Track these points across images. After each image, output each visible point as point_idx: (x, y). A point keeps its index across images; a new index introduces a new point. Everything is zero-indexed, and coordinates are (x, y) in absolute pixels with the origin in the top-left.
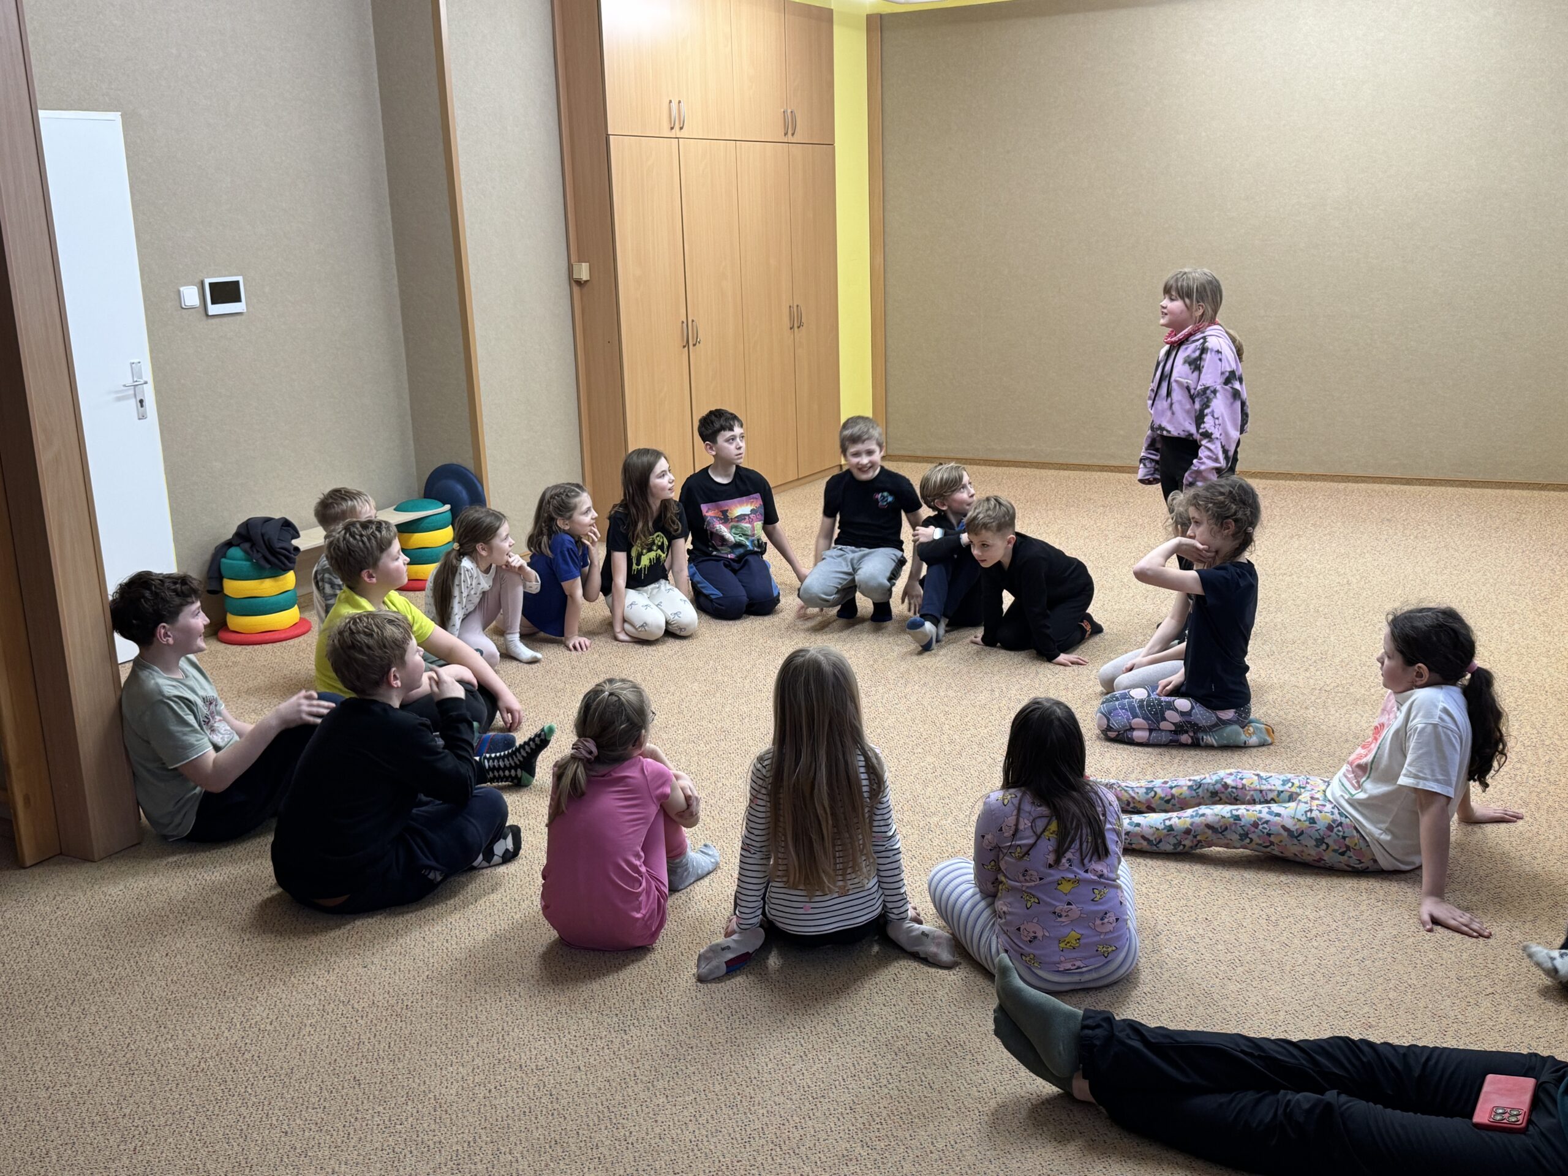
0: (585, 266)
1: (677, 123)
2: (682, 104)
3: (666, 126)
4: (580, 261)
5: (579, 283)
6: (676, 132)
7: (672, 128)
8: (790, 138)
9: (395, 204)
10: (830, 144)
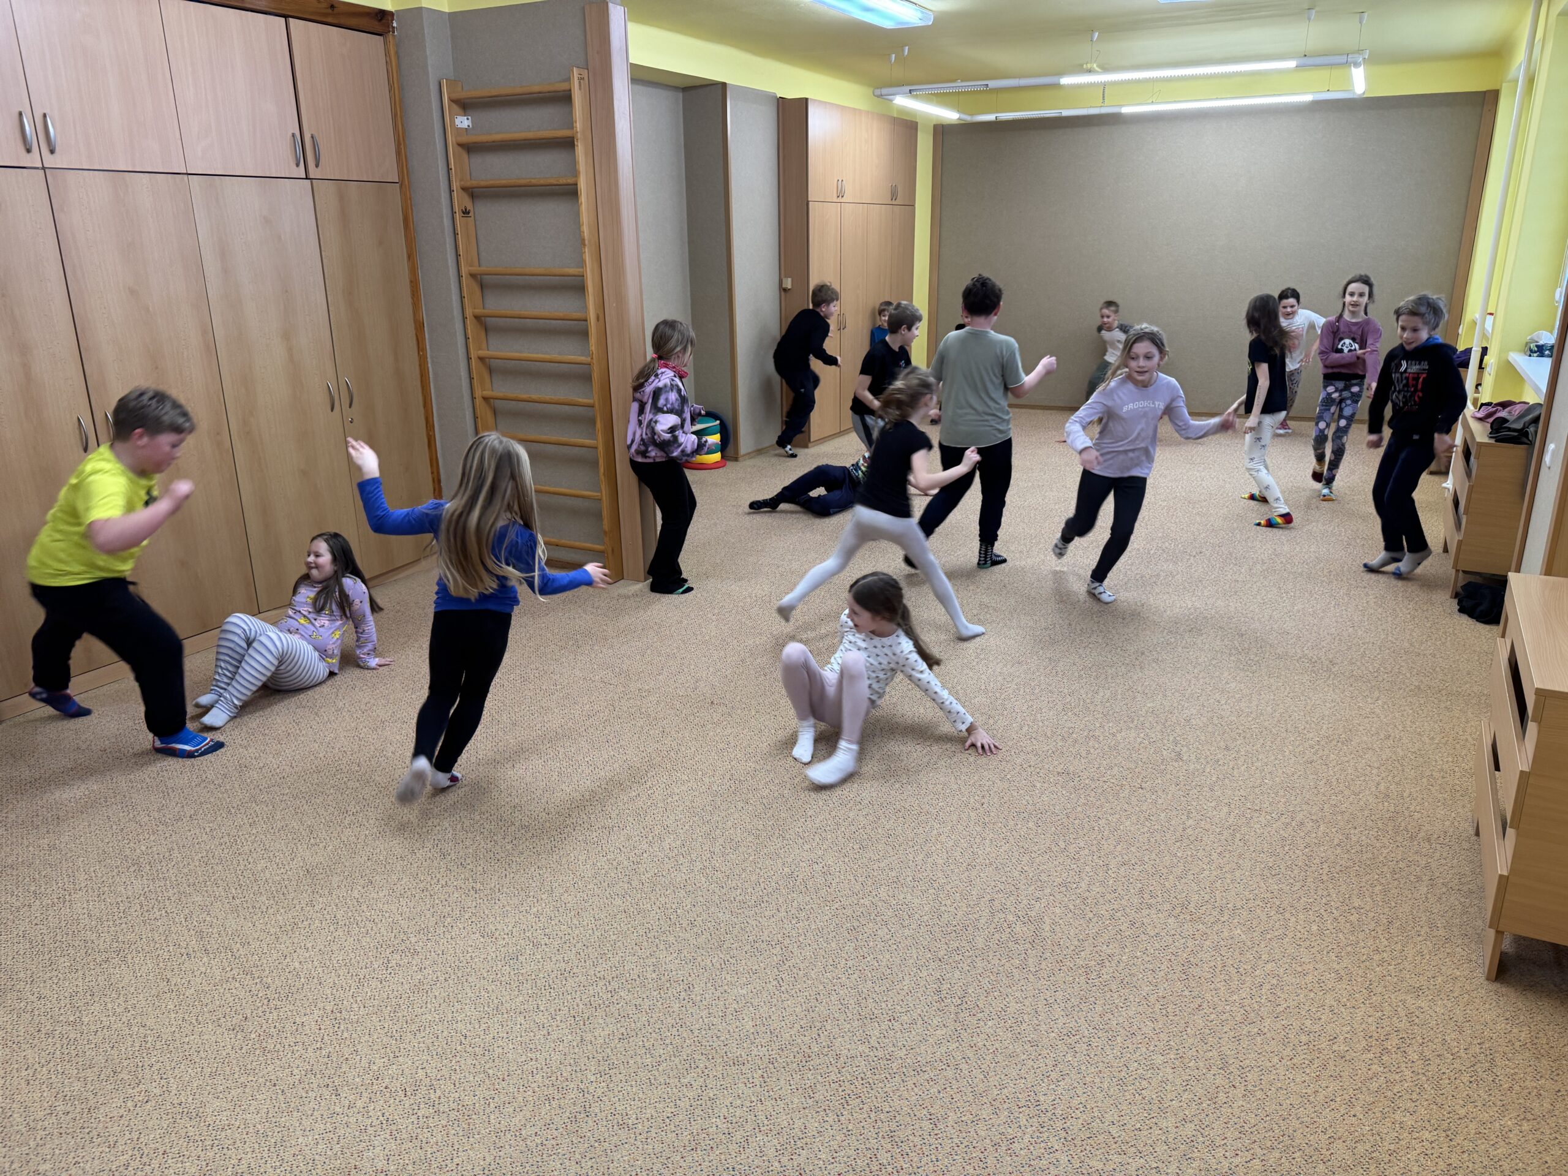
1: (840, 194)
2: (844, 182)
3: (835, 195)
4: (787, 276)
5: (785, 290)
6: (840, 199)
7: (838, 197)
8: (894, 202)
9: (691, 242)
10: (913, 206)
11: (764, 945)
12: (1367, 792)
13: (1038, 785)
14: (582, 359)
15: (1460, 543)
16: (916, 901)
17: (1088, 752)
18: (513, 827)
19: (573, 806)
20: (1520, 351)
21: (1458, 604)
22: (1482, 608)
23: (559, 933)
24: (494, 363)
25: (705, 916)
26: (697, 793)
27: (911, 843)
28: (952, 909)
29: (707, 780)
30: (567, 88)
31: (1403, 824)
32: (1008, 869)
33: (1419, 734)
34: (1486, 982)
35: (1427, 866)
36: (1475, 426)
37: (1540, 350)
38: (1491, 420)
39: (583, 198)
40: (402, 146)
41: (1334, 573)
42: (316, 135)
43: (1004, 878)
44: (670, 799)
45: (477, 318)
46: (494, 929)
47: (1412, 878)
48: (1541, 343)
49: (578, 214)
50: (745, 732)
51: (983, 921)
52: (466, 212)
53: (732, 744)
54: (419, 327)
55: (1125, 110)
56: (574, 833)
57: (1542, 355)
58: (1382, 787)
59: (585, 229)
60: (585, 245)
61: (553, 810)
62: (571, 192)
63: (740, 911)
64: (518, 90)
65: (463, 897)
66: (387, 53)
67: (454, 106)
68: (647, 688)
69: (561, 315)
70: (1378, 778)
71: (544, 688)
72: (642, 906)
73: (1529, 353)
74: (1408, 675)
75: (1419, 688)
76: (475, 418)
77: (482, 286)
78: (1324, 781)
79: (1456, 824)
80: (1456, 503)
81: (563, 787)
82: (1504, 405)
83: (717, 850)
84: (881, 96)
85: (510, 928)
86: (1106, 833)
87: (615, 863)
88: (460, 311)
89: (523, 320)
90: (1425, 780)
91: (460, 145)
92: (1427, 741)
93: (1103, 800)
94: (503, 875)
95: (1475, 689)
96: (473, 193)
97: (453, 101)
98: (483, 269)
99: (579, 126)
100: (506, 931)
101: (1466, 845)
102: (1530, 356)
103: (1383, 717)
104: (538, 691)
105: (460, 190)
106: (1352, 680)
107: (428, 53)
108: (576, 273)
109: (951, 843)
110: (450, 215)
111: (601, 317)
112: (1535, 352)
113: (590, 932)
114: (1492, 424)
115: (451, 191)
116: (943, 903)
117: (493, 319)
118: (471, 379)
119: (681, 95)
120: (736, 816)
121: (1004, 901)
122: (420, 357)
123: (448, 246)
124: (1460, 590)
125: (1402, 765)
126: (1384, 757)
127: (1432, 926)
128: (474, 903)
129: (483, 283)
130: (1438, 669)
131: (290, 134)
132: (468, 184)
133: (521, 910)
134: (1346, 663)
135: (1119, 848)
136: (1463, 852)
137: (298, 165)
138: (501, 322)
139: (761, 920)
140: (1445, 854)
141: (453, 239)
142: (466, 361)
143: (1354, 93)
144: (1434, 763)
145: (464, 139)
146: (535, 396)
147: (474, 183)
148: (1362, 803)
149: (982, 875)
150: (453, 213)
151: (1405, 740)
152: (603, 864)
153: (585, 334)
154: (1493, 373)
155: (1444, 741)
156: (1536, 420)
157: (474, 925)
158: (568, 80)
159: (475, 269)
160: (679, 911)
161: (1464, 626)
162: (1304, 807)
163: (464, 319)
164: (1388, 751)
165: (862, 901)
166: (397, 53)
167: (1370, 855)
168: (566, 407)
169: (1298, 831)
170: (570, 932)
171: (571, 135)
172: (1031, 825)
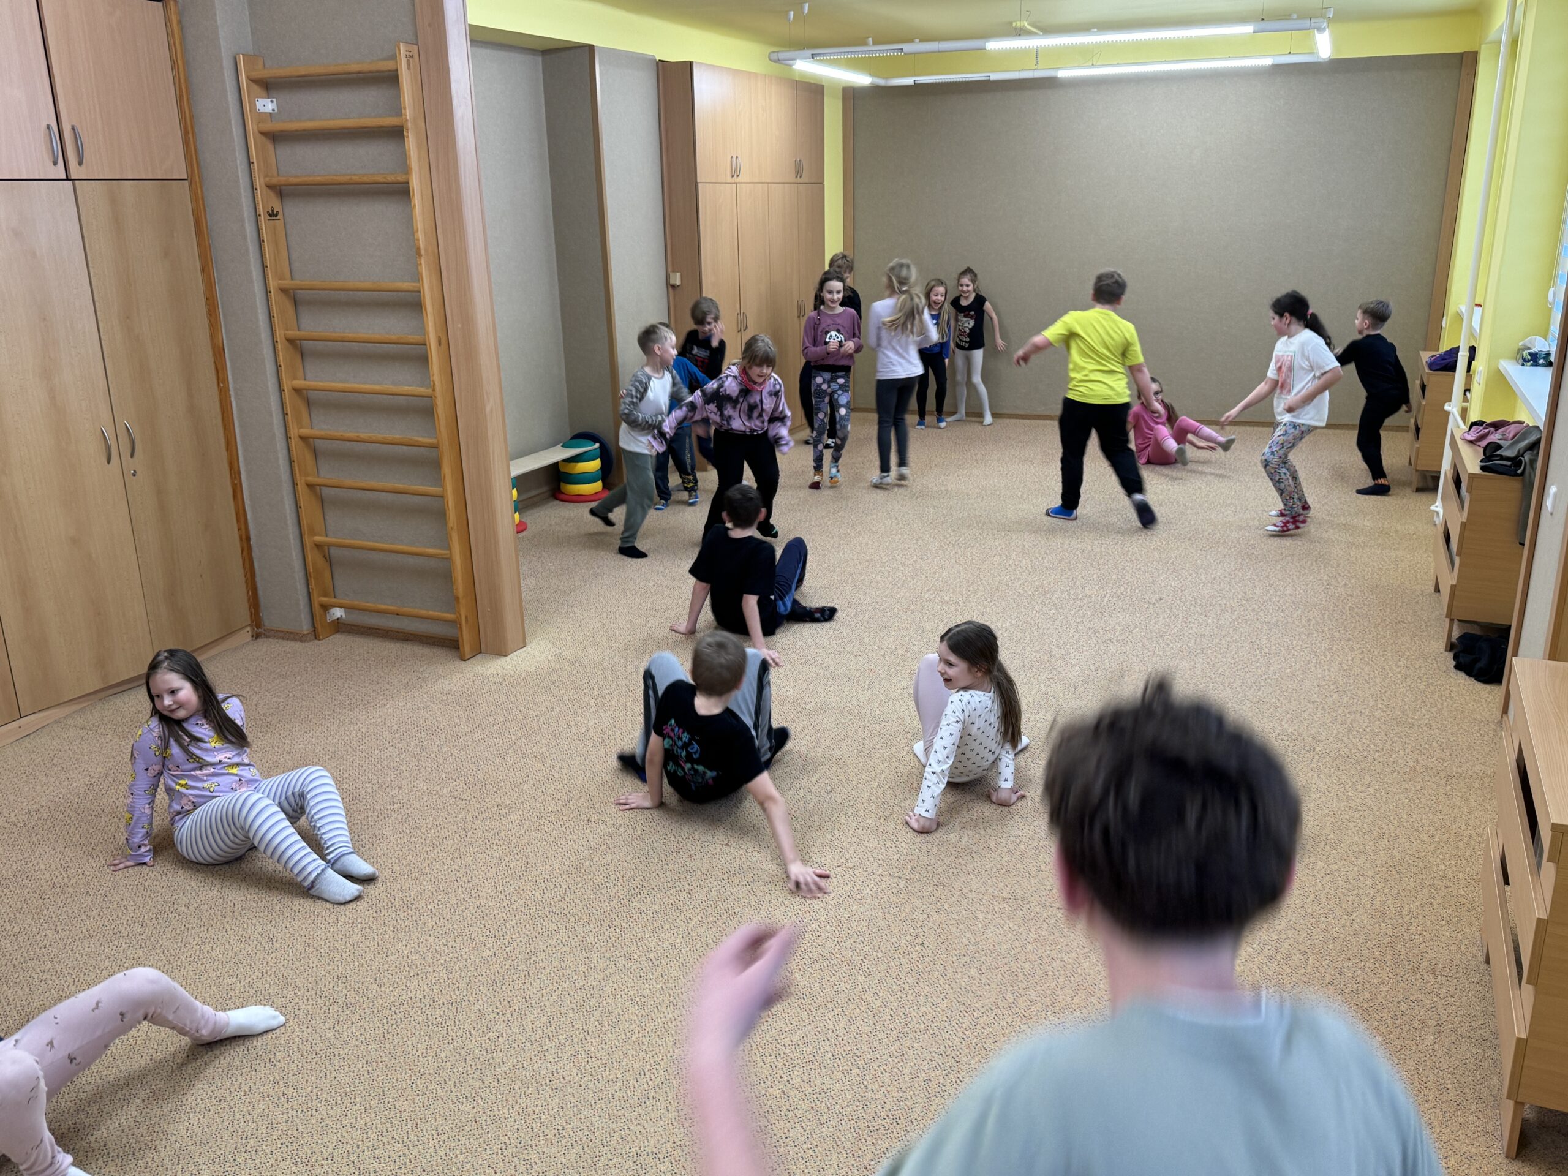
0: (678, 274)
1: (735, 173)
2: (739, 159)
3: (729, 175)
4: (673, 271)
5: (673, 287)
6: (735, 179)
7: (733, 176)
8: (798, 180)
9: (558, 232)
10: (822, 183)
11: (649, 1160)
12: (1361, 911)
13: (981, 916)
14: (422, 390)
15: (1453, 587)
16: (837, 1087)
17: (1039, 869)
18: (336, 1007)
19: (412, 974)
20: (1511, 358)
21: (1454, 658)
22: (1481, 664)
23: (392, 1154)
24: (313, 395)
25: (576, 1123)
26: (567, 949)
27: (830, 1006)
28: (880, 1096)
29: (580, 929)
30: (394, 68)
31: (1403, 952)
32: (947, 1035)
33: (1417, 831)
34: (1506, 1161)
35: (1433, 1007)
36: (1466, 452)
37: (1534, 359)
38: (1484, 443)
39: (417, 199)
40: (190, 136)
41: (1313, 622)
42: (78, 127)
43: (943, 1048)
44: (534, 958)
45: (291, 341)
46: (309, 1152)
47: (1416, 1024)
48: (1534, 350)
49: (410, 219)
50: (628, 859)
51: (917, 1110)
52: (273, 215)
53: (612, 877)
54: (218, 353)
55: (1062, 74)
56: (412, 1012)
57: (1536, 364)
58: (1377, 903)
59: (421, 237)
60: (419, 254)
61: (384, 981)
62: (402, 192)
63: (620, 1113)
64: (333, 69)
65: (271, 1106)
66: (168, 22)
67: (256, 88)
68: (508, 802)
69: (393, 337)
70: (1372, 891)
71: (378, 808)
72: (497, 1112)
73: (1521, 361)
74: (1402, 753)
75: (1414, 769)
76: (291, 462)
77: (296, 303)
78: (1312, 896)
79: (1463, 948)
80: (1447, 538)
81: (399, 947)
82: (1497, 425)
83: (591, 1028)
84: (778, 61)
85: (330, 1150)
86: (1062, 979)
87: (463, 1053)
88: (269, 333)
89: (347, 344)
90: (1425, 891)
91: (264, 134)
92: (1426, 839)
93: (1057, 934)
94: (323, 1074)
95: (1478, 768)
96: (281, 191)
97: (252, 80)
98: (297, 282)
99: (408, 113)
100: (325, 1155)
101: (1475, 977)
102: (1523, 365)
103: (1375, 809)
104: (370, 812)
105: (265, 188)
106: (1339, 761)
107: (219, 22)
108: (411, 288)
109: (878, 1003)
110: (253, 219)
111: (444, 341)
112: (1529, 361)
113: (432, 1151)
114: (1485, 449)
115: (254, 189)
116: (870, 1087)
117: (311, 342)
118: (285, 414)
119: (540, 59)
120: (616, 978)
121: (942, 1081)
122: (220, 390)
123: (251, 255)
124: (1454, 639)
125: (1399, 873)
126: (1378, 862)
127: (1441, 1087)
128: (285, 1116)
129: (295, 298)
130: (1435, 744)
131: (44, 126)
132: (275, 181)
133: (345, 1123)
134: (1331, 739)
135: (1076, 1000)
136: (1472, 986)
137: (55, 163)
138: (320, 345)
139: (646, 1125)
140: (1452, 989)
141: (257, 246)
142: (278, 394)
143: (1318, 57)
144: (1435, 869)
145: (269, 126)
146: (364, 435)
147: (282, 179)
148: (1355, 926)
149: (915, 1045)
150: (257, 216)
151: (1402, 840)
152: (449, 1054)
153: (423, 360)
154: (1483, 382)
155: (1445, 838)
156: (1534, 446)
157: (284, 1148)
158: (394, 57)
159: (287, 283)
160: (543, 1117)
161: (1462, 686)
162: (1290, 933)
163: (274, 342)
164: (1382, 854)
165: (770, 1090)
166: (180, 22)
167: (1367, 995)
168: (405, 447)
169: (1285, 967)
170: (406, 1152)
171: (398, 124)
172: (973, 972)
